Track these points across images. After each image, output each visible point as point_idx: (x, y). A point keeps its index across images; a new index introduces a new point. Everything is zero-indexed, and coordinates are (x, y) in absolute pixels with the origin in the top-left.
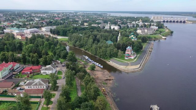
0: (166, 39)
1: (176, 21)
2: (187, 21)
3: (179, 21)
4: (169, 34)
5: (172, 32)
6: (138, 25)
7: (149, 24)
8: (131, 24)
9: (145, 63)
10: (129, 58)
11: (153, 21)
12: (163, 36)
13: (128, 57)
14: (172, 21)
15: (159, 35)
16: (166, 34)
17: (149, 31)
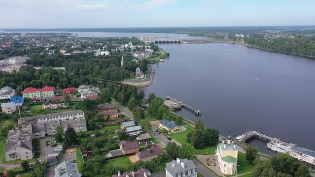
0: (164, 61)
1: (170, 41)
2: (182, 40)
3: (174, 41)
4: (166, 56)
5: (168, 55)
6: (130, 48)
7: (142, 46)
8: (122, 48)
11: (144, 43)
12: (161, 59)
13: (138, 77)
14: (166, 42)
15: (157, 58)
16: (163, 57)
17: (146, 55)
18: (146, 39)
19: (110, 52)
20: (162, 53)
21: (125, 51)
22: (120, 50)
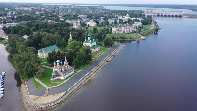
0: (145, 39)
1: (171, 15)
2: (183, 15)
3: (175, 15)
4: (153, 32)
7: (135, 19)
8: (112, 20)
9: (79, 87)
10: (57, 78)
12: (143, 35)
13: (55, 77)
14: (167, 16)
15: (138, 34)
16: (148, 33)
17: (127, 29)
18: (150, 12)
19: (96, 23)
20: (152, 27)
21: (116, 22)
22: (110, 21)
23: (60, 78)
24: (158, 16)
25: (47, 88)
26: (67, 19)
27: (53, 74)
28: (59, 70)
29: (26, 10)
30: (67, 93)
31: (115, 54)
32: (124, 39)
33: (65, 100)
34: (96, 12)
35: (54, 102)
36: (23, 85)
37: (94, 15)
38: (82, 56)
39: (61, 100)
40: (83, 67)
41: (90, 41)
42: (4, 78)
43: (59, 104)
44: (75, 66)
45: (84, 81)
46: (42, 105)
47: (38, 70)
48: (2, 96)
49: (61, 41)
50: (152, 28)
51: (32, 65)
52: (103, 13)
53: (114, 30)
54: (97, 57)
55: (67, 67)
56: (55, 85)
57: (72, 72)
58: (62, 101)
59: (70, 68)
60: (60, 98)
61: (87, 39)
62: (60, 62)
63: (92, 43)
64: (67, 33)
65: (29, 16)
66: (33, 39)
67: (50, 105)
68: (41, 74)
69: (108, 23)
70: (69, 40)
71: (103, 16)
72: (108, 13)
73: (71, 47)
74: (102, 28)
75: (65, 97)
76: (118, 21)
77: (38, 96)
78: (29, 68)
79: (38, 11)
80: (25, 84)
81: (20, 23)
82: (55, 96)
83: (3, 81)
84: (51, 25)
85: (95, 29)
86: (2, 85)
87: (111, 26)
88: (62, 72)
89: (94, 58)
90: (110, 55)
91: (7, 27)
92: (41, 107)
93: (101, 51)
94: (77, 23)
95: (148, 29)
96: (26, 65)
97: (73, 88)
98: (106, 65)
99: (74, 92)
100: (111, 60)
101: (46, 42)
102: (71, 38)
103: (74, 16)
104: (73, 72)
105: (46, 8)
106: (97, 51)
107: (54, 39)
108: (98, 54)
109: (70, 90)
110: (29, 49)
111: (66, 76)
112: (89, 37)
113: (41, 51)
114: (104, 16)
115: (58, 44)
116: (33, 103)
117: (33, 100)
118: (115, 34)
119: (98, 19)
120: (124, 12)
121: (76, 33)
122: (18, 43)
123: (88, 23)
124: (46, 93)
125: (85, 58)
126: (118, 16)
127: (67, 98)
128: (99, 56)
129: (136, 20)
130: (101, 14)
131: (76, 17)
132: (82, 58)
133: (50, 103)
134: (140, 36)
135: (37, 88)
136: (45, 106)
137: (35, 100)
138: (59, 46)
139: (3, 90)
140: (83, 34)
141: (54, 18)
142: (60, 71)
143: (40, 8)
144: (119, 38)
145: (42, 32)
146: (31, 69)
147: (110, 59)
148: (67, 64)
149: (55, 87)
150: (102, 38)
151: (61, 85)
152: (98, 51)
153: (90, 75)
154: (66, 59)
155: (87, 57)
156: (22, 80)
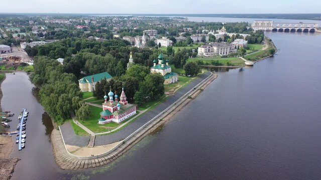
0: (252, 66)
1: (297, 29)
2: (318, 29)
3: (303, 29)
4: (266, 54)
5: (272, 52)
7: (235, 34)
8: (198, 36)
9: (144, 135)
10: (108, 120)
12: (249, 60)
13: (105, 120)
14: (290, 30)
15: (241, 58)
16: (258, 56)
17: (223, 49)
18: (260, 24)
19: (171, 42)
20: (265, 47)
21: (204, 40)
22: (194, 38)
23: (114, 120)
24: (275, 30)
25: (93, 134)
26: (125, 35)
27: (103, 114)
28: (112, 108)
29: (61, 24)
30: (124, 143)
31: (202, 88)
32: (218, 65)
33: (121, 154)
34: (172, 25)
35: (103, 156)
36: (55, 132)
37: (169, 30)
38: (149, 87)
39: (115, 154)
40: (150, 106)
41: (162, 66)
42: (26, 120)
43: (111, 160)
44: (138, 103)
45: (153, 127)
46: (85, 160)
47: (79, 107)
48: (22, 147)
49: (116, 65)
50: (264, 49)
51: (70, 100)
52: (182, 27)
53: (201, 50)
54: (173, 91)
55: (125, 104)
56: (105, 130)
57: (133, 113)
58: (117, 155)
59: (129, 105)
60: (114, 151)
61: (157, 63)
62: (114, 95)
63: (165, 70)
64: (125, 54)
65: (66, 32)
66: (72, 63)
67: (97, 161)
68: (83, 113)
69: (191, 41)
70: (128, 65)
71: (183, 31)
72: (192, 27)
73: (131, 74)
74: (182, 48)
75: (121, 149)
76: (207, 38)
77: (79, 147)
78: (66, 103)
79: (80, 24)
80: (59, 130)
81: (51, 42)
82: (106, 147)
83: (24, 125)
84: (100, 44)
85: (170, 50)
86: (23, 130)
87: (196, 47)
88: (116, 112)
89: (168, 93)
90: (195, 89)
91: (32, 46)
92: (83, 162)
93: (179, 83)
94: (141, 41)
95: (258, 51)
96: (60, 100)
97: (134, 136)
98: (187, 104)
99: (136, 142)
100: (196, 97)
101: (93, 67)
102: (131, 60)
103: (137, 31)
104: (135, 112)
105: (91, 20)
106: (172, 83)
107: (104, 63)
108: (175, 86)
109: (129, 139)
110: (66, 76)
111: (123, 118)
112: (161, 59)
113: (83, 80)
114: (185, 31)
115: (111, 70)
116: (71, 157)
117: (71, 152)
118: (202, 57)
119: (175, 35)
120: (217, 25)
121: (140, 54)
122: (49, 68)
123: (158, 41)
124: (91, 143)
125: (153, 91)
126: (207, 30)
127: (125, 151)
128: (176, 90)
129: (238, 37)
130: (180, 28)
131: (139, 33)
132: (150, 91)
133: (98, 157)
134: (244, 60)
135: (77, 134)
136: (90, 162)
137: (74, 152)
138: (112, 73)
139: (25, 138)
140: (151, 56)
141: (105, 35)
142: (114, 109)
143: (83, 20)
144: (209, 63)
145: (86, 54)
146: (68, 105)
147: (194, 95)
148: (125, 99)
149: (106, 134)
150: (182, 63)
151: (116, 131)
152: (175, 82)
153: (161, 118)
154: (123, 91)
155: (156, 90)
156: (54, 124)
